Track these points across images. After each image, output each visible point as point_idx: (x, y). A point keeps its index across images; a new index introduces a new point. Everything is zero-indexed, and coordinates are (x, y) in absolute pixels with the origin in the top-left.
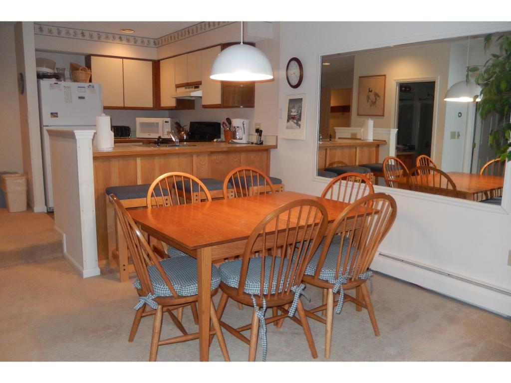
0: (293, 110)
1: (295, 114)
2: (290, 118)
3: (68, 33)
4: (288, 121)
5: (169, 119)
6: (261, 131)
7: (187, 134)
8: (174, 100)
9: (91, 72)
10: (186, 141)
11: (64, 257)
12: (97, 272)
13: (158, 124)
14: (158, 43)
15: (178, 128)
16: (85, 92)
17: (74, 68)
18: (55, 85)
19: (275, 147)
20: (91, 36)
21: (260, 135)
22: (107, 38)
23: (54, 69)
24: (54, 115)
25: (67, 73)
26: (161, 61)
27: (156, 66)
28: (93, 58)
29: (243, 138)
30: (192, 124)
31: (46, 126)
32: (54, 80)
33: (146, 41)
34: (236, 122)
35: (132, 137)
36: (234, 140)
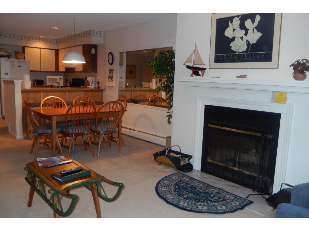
0: (110, 74)
1: (111, 76)
2: (110, 77)
3: (14, 37)
4: (109, 79)
5: (62, 77)
6: (99, 83)
7: (70, 84)
8: (65, 68)
9: (25, 55)
10: (69, 87)
11: (8, 133)
12: (22, 137)
13: (57, 79)
14: (58, 42)
15: (66, 81)
16: (21, 64)
17: (17, 53)
18: (7, 60)
19: (105, 89)
20: (25, 38)
21: (99, 84)
22: (33, 39)
23: (7, 53)
24: (6, 74)
25: (13, 55)
26: (59, 50)
27: (57, 52)
28: (26, 48)
29: (92, 86)
30: (73, 79)
31: (3, 79)
32: (7, 58)
33: (52, 41)
34: (89, 79)
35: (44, 85)
36: (88, 87)
